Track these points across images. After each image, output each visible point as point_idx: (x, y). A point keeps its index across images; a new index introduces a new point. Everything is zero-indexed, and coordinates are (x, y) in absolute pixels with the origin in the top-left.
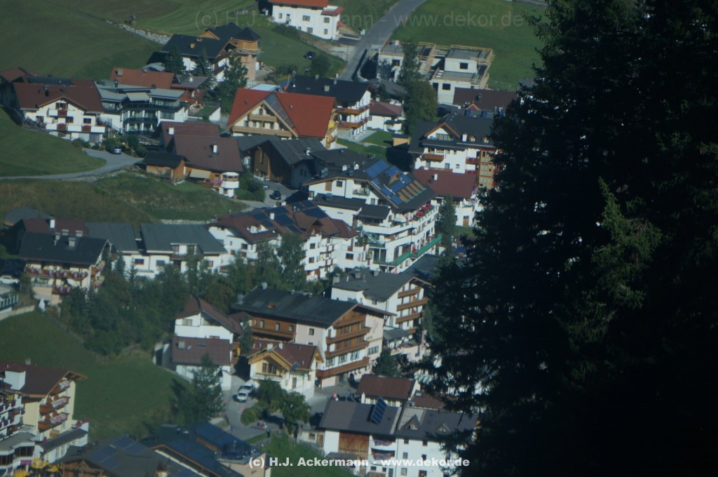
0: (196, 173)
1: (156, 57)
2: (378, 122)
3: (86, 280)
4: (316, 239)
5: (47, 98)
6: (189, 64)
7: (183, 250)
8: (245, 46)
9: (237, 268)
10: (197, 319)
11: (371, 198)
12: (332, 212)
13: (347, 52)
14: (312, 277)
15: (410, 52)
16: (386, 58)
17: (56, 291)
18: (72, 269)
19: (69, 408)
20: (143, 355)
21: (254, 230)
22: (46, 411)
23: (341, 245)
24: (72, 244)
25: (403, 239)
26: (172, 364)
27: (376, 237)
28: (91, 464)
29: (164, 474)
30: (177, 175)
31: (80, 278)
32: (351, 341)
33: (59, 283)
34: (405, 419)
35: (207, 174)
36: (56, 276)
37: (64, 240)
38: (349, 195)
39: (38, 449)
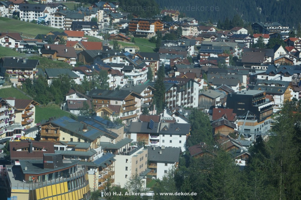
0: (60, 59)
3: (32, 75)
9: (85, 83)
10: (75, 96)
11: (127, 63)
17: (20, 80)
18: (26, 71)
19: (33, 117)
20: (56, 106)
21: (87, 71)
22: (24, 117)
23: (118, 79)
24: (25, 61)
25: (139, 78)
26: (68, 110)
27: (130, 76)
28: (54, 125)
29: (86, 131)
30: (54, 57)
31: (29, 74)
32: (131, 107)
33: (20, 77)
34: (162, 127)
35: (64, 59)
36: (19, 74)
37: (21, 61)
38: (119, 63)
39: (23, 132)
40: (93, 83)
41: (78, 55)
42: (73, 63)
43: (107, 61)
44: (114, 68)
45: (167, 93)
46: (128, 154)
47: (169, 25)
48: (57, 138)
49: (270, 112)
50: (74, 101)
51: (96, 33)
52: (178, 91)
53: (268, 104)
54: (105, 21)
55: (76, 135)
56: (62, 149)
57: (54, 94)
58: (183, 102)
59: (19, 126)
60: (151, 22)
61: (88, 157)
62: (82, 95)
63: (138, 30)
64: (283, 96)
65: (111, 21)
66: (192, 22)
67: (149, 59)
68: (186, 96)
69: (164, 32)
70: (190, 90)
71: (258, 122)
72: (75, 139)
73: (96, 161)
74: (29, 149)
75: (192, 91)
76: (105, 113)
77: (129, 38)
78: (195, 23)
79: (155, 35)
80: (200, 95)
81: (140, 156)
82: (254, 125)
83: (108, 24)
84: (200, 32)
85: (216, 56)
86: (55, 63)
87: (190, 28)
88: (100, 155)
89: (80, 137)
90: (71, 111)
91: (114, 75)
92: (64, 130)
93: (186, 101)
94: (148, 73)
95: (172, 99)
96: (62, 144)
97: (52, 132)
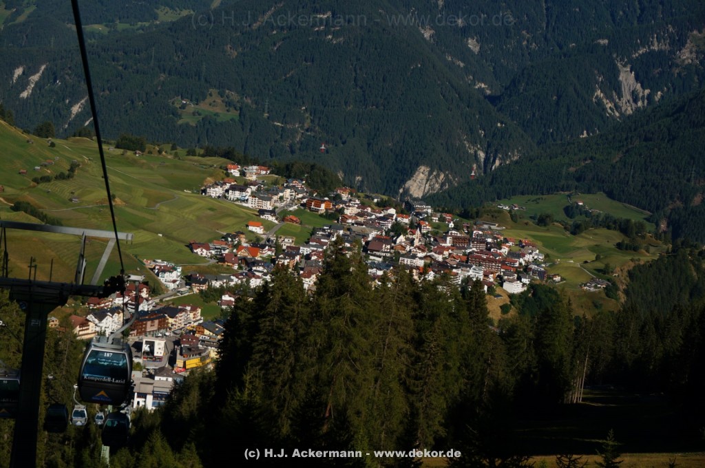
0: (229, 264)
1: (223, 238)
2: (269, 253)
3: (204, 287)
4: (253, 279)
5: (199, 247)
6: (230, 239)
7: (225, 281)
8: (242, 236)
9: (236, 285)
10: (227, 296)
11: (265, 271)
12: (257, 274)
13: (264, 237)
14: (252, 287)
15: (277, 237)
16: (272, 238)
17: (198, 289)
18: (201, 285)
19: (199, 314)
20: (215, 303)
24: (201, 280)
26: (221, 305)
30: (225, 265)
38: (261, 270)
39: (192, 323)
41: (241, 260)
42: (236, 267)
43: (254, 268)
47: (337, 204)
48: (203, 332)
50: (225, 300)
51: (274, 218)
54: (291, 195)
59: (191, 320)
60: (323, 202)
62: (231, 295)
63: (313, 207)
65: (295, 197)
66: (355, 201)
69: (331, 209)
72: (211, 334)
77: (298, 221)
78: (357, 202)
79: (324, 211)
84: (359, 210)
86: (225, 268)
87: (350, 208)
90: (223, 307)
91: (256, 278)
92: (207, 329)
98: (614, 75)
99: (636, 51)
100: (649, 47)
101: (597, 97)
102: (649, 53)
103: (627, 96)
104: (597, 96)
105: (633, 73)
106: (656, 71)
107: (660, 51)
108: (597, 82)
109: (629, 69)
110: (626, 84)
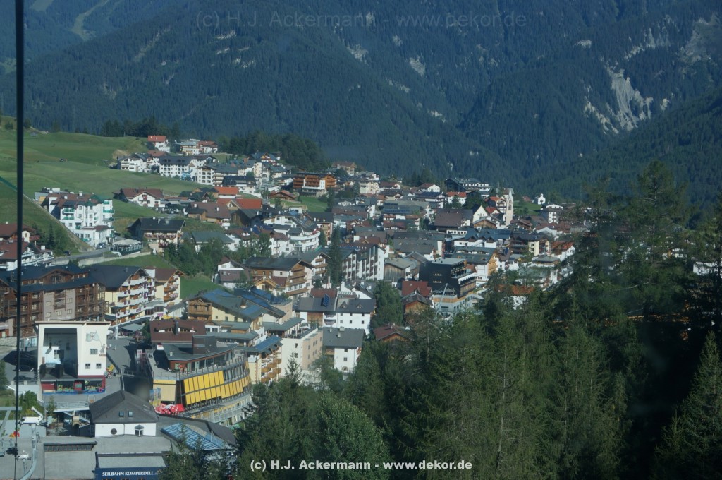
0: (210, 220)
3: (176, 239)
4: (273, 241)
10: (228, 265)
11: (293, 224)
17: (161, 246)
18: (168, 234)
19: (178, 291)
20: (206, 278)
21: (244, 234)
22: (167, 291)
23: (283, 244)
24: (167, 222)
25: (309, 243)
26: (220, 282)
27: (297, 241)
28: (205, 300)
29: (244, 307)
30: (203, 219)
31: (172, 238)
32: (299, 279)
33: (162, 241)
34: (340, 304)
35: (215, 220)
36: (160, 239)
37: (163, 221)
38: (283, 224)
39: (165, 310)
40: (252, 250)
41: (232, 215)
42: (226, 225)
43: (268, 222)
44: (277, 231)
45: (345, 261)
46: (298, 337)
47: (343, 181)
48: (208, 316)
49: (471, 286)
50: (228, 271)
51: (253, 189)
52: (358, 260)
53: (470, 276)
54: (264, 176)
55: (233, 313)
56: (215, 330)
57: (204, 262)
58: (364, 273)
59: (161, 302)
60: (321, 177)
61: (248, 341)
62: (237, 263)
63: (304, 187)
64: (487, 266)
65: (271, 176)
67: (321, 220)
68: (369, 266)
69: (337, 189)
70: (373, 258)
71: (458, 297)
72: (231, 318)
73: (258, 346)
74: (175, 330)
75: (376, 260)
76: (267, 286)
77: (294, 196)
78: (375, 178)
79: (325, 192)
80: (386, 265)
81: (313, 340)
82: (453, 301)
83: (267, 179)
84: (382, 189)
85: (403, 218)
86: (204, 225)
87: (369, 184)
88: (263, 339)
89: (237, 315)
90: (225, 284)
91: (277, 240)
92: (218, 307)
93: (368, 272)
94: (320, 237)
95: (350, 270)
96: (214, 323)
97: (202, 309)
98: (605, 83)
99: (628, 52)
100: (644, 45)
101: (588, 112)
102: (645, 52)
103: (624, 108)
104: (588, 110)
105: (628, 78)
106: (657, 74)
107: (659, 49)
108: (586, 94)
109: (622, 75)
110: (621, 94)
